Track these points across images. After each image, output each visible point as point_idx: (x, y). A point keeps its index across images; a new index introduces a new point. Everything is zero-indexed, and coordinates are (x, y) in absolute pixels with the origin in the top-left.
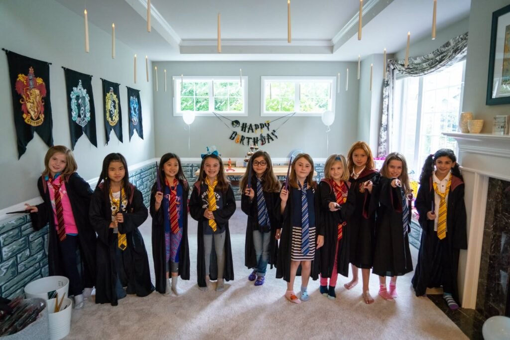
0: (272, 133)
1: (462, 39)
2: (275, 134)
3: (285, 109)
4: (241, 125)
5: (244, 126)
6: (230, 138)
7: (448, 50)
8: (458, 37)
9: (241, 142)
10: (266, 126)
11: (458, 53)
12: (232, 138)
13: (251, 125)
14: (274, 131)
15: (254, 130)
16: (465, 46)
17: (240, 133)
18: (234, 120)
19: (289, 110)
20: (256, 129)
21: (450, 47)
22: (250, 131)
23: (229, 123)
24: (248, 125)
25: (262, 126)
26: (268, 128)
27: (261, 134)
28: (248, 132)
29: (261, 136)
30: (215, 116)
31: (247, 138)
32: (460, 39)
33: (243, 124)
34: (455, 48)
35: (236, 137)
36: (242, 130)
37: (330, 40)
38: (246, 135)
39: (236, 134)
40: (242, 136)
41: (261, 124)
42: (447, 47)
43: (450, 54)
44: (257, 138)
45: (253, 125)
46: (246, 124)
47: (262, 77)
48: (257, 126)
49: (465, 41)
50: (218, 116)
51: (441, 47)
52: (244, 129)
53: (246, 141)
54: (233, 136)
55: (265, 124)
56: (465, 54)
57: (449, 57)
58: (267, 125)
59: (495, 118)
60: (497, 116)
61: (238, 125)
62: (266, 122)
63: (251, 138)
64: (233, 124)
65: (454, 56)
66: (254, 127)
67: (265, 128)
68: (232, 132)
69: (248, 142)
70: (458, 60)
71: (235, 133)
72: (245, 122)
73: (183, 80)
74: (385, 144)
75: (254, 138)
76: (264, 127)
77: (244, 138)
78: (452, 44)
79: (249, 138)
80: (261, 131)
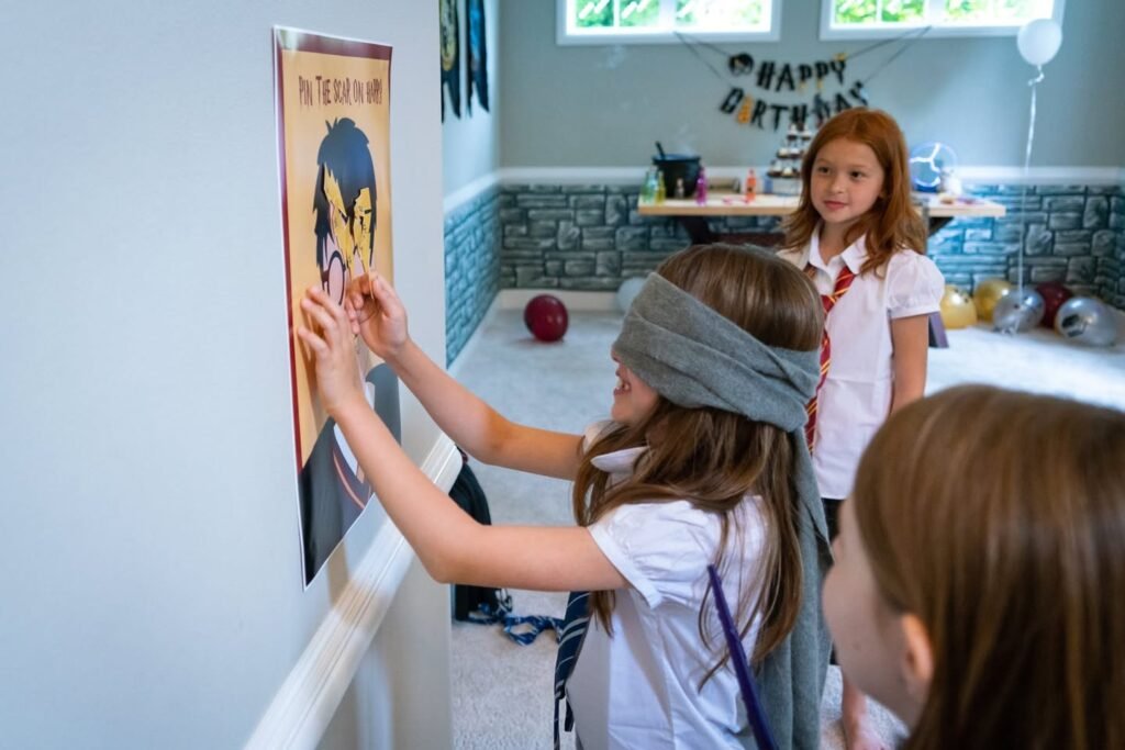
0: (852, 92)
2: (863, 93)
3: (886, 16)
4: (757, 68)
5: (767, 71)
6: (723, 108)
9: (753, 120)
10: (834, 68)
12: (728, 108)
13: (787, 69)
14: (859, 85)
15: (796, 83)
17: (754, 92)
18: (736, 52)
19: (895, 18)
20: (803, 78)
22: (785, 86)
23: (721, 63)
24: (779, 67)
25: (822, 69)
26: (841, 78)
27: (817, 96)
28: (778, 89)
29: (818, 100)
30: (678, 40)
31: (773, 107)
33: (764, 66)
35: (739, 107)
36: (760, 83)
38: (771, 97)
39: (741, 96)
40: (759, 103)
41: (818, 65)
44: (805, 107)
45: (794, 66)
46: (772, 65)
48: (805, 72)
50: (688, 41)
52: (765, 81)
53: (768, 116)
54: (733, 101)
55: (833, 64)
58: (838, 68)
61: (747, 69)
62: (835, 59)
63: (785, 108)
64: (732, 63)
66: (796, 75)
67: (831, 77)
68: (727, 91)
69: (777, 119)
71: (738, 93)
72: (769, 59)
75: (795, 109)
76: (827, 72)
77: (765, 107)
79: (778, 109)
80: (818, 87)
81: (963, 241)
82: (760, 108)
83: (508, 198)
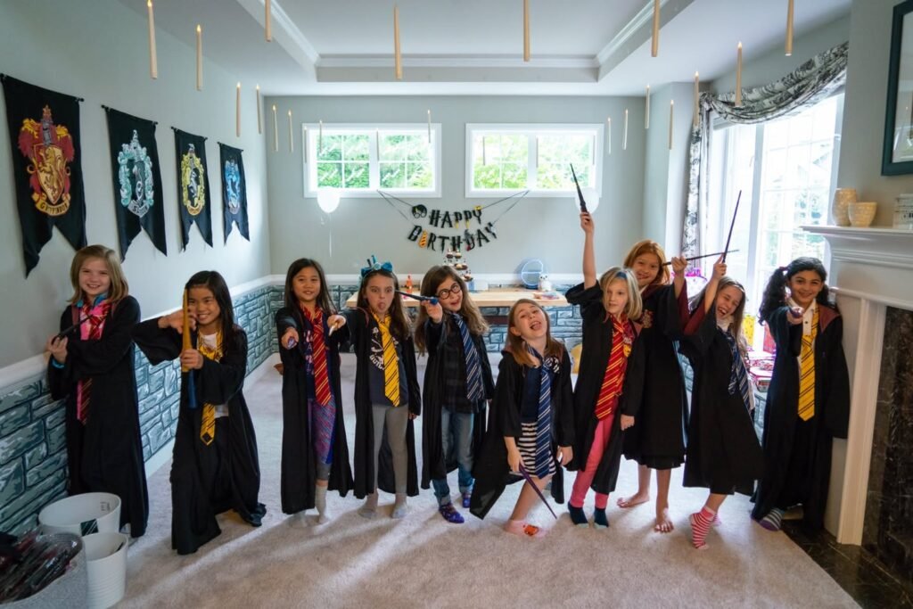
0: (487, 229)
1: (836, 56)
2: (493, 229)
3: (509, 184)
4: (429, 214)
5: (435, 216)
6: (410, 238)
7: (811, 75)
8: (828, 52)
9: (429, 245)
10: (475, 215)
11: (829, 81)
12: (413, 238)
13: (447, 214)
14: (490, 225)
15: (453, 223)
16: (842, 68)
17: (428, 228)
18: (415, 204)
19: (516, 186)
20: (457, 220)
21: (813, 69)
22: (446, 225)
23: (408, 210)
24: (442, 214)
25: (468, 215)
26: (479, 220)
27: (466, 231)
28: (443, 226)
29: (466, 233)
30: (381, 196)
31: (440, 237)
32: (832, 56)
33: (434, 211)
34: (824, 71)
35: (420, 237)
36: (431, 223)
37: (593, 57)
38: (438, 231)
39: (420, 231)
40: (432, 235)
41: (465, 212)
42: (808, 69)
43: (813, 82)
44: (459, 237)
45: (451, 213)
46: (438, 211)
47: (467, 125)
48: (458, 216)
49: (841, 59)
50: (386, 196)
51: (797, 70)
52: (434, 221)
53: (438, 243)
54: (415, 234)
55: (474, 211)
56: (841, 82)
57: (813, 88)
58: (478, 214)
59: (898, 199)
60: (902, 195)
61: (423, 214)
62: (476, 209)
63: (448, 238)
64: (414, 211)
65: (822, 87)
66: (453, 218)
67: (474, 219)
68: (412, 228)
69: (443, 245)
70: (829, 93)
71: (418, 229)
72: (436, 209)
73: (323, 131)
74: (693, 248)
75: (454, 238)
76: (471, 217)
77: (435, 238)
78: (818, 63)
79: (443, 238)
80: (466, 225)
81: (557, 318)
82: (432, 238)
83: (276, 294)
